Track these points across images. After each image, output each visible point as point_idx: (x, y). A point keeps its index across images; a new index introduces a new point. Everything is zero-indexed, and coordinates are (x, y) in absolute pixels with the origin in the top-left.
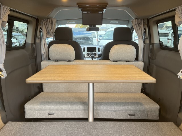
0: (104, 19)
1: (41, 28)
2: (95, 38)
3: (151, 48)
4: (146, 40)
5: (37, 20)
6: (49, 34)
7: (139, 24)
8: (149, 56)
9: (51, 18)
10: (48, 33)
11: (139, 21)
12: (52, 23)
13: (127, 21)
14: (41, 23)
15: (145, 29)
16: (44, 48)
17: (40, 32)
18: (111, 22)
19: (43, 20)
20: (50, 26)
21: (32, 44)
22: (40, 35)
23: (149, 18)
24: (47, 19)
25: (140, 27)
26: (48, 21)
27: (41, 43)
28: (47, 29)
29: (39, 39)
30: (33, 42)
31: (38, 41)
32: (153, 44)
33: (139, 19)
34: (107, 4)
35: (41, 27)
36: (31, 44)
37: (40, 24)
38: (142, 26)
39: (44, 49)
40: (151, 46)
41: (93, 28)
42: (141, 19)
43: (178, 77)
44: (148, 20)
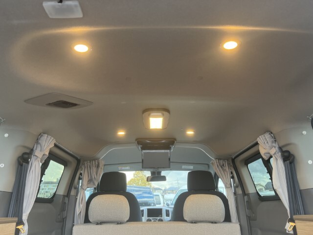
0: (172, 162)
1: (81, 174)
2: (160, 204)
3: (247, 201)
4: (237, 189)
5: (79, 161)
6: (92, 183)
7: (222, 166)
8: (247, 216)
9: (98, 159)
10: (90, 181)
11: (221, 162)
12: (98, 166)
13: (207, 166)
14: (83, 167)
15: (232, 173)
16: (81, 203)
17: (80, 179)
18: (183, 167)
19: (86, 162)
20: (94, 169)
21: (64, 196)
22: (78, 183)
23: (233, 157)
24: (93, 160)
25: (224, 170)
26: (94, 163)
27: (77, 195)
28: (90, 174)
29: (76, 190)
30: (66, 194)
31: (73, 193)
32: (248, 195)
33: (221, 159)
34: (175, 139)
35: (81, 172)
36: (62, 197)
37: (81, 167)
38: (227, 168)
39: (81, 206)
40: (246, 197)
41: (157, 176)
42: (224, 160)
43: (287, 232)
44: (233, 160)
